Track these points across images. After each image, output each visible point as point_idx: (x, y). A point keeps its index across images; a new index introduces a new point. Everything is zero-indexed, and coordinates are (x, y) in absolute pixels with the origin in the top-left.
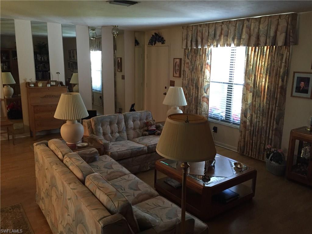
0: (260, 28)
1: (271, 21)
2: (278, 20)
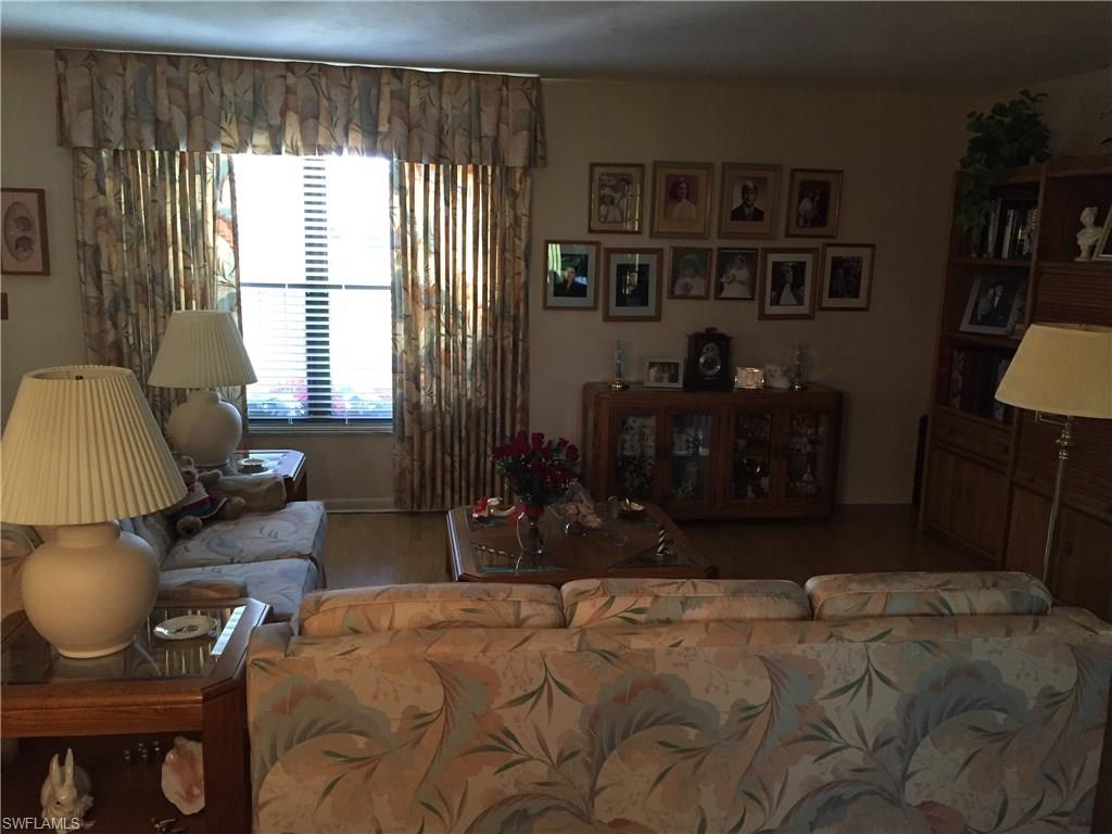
0: (444, 105)
1: (478, 89)
2: (500, 90)
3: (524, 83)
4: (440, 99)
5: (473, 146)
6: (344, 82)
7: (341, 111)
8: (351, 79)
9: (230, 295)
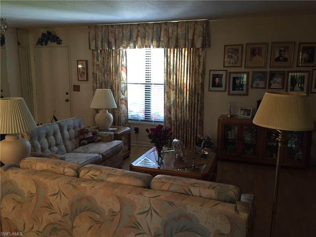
0: (178, 31)
1: (188, 25)
2: (195, 25)
3: (202, 23)
4: (177, 29)
5: (186, 42)
6: (152, 27)
7: (151, 35)
8: (154, 27)
9: (125, 86)
